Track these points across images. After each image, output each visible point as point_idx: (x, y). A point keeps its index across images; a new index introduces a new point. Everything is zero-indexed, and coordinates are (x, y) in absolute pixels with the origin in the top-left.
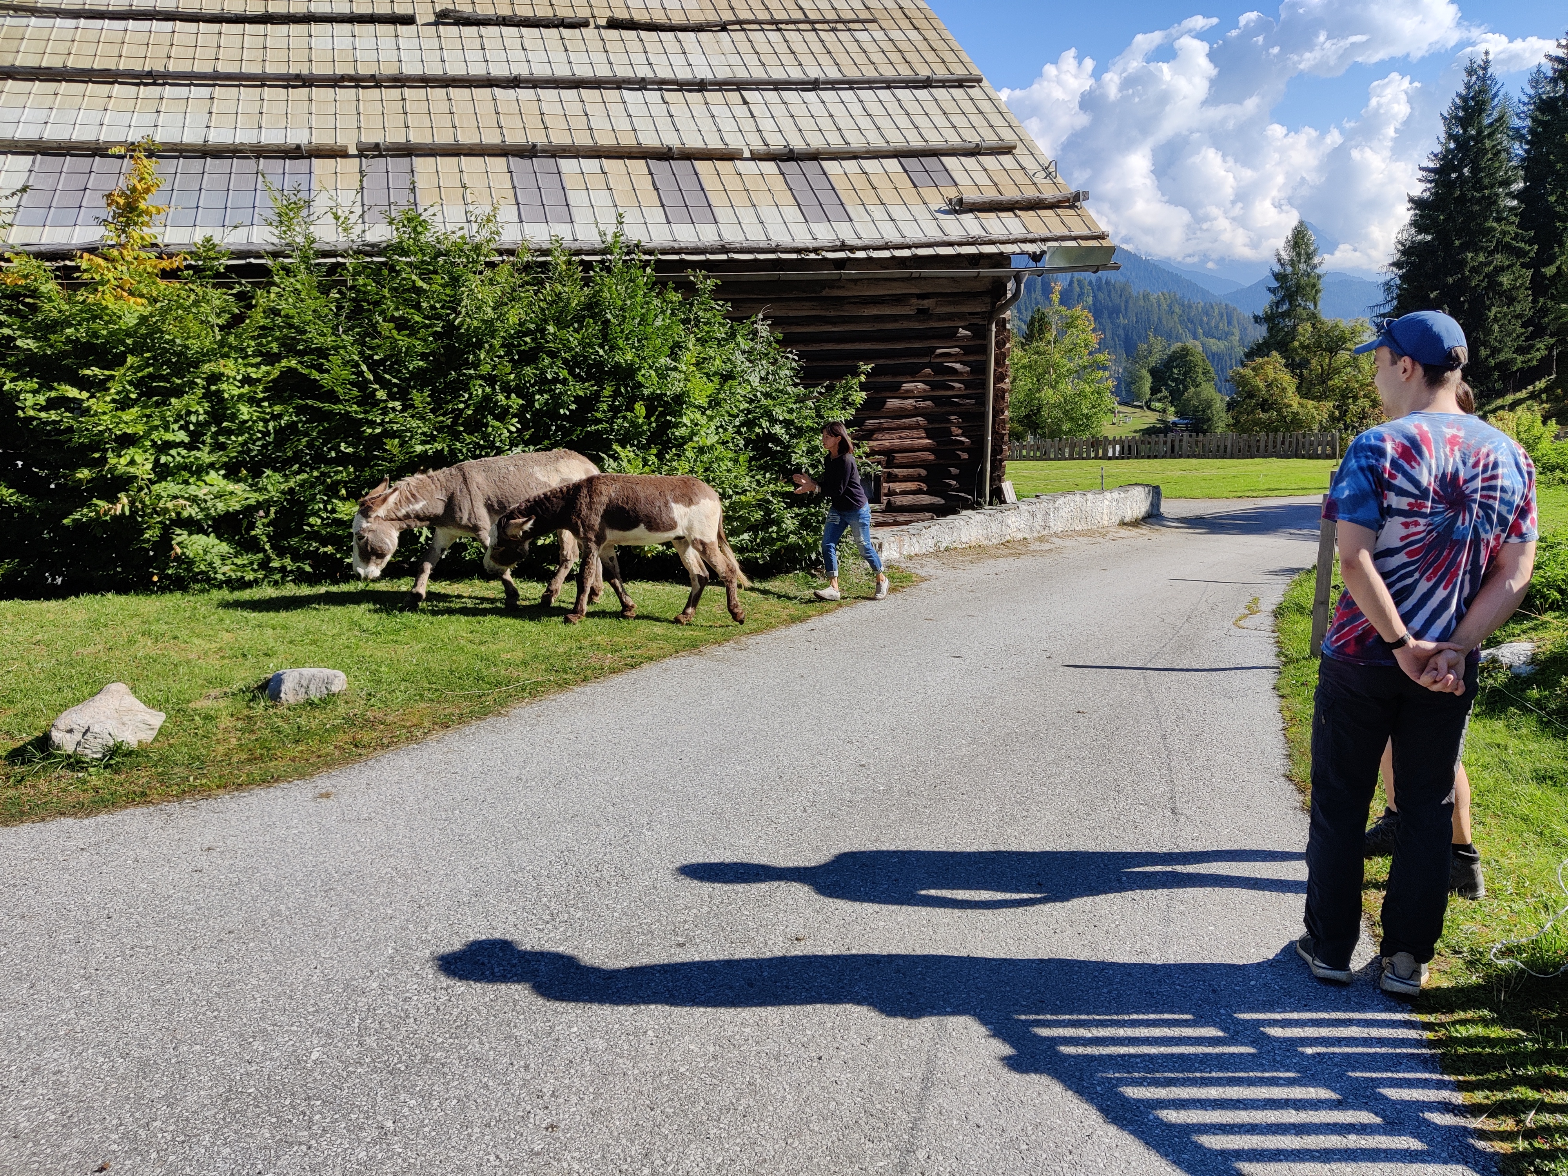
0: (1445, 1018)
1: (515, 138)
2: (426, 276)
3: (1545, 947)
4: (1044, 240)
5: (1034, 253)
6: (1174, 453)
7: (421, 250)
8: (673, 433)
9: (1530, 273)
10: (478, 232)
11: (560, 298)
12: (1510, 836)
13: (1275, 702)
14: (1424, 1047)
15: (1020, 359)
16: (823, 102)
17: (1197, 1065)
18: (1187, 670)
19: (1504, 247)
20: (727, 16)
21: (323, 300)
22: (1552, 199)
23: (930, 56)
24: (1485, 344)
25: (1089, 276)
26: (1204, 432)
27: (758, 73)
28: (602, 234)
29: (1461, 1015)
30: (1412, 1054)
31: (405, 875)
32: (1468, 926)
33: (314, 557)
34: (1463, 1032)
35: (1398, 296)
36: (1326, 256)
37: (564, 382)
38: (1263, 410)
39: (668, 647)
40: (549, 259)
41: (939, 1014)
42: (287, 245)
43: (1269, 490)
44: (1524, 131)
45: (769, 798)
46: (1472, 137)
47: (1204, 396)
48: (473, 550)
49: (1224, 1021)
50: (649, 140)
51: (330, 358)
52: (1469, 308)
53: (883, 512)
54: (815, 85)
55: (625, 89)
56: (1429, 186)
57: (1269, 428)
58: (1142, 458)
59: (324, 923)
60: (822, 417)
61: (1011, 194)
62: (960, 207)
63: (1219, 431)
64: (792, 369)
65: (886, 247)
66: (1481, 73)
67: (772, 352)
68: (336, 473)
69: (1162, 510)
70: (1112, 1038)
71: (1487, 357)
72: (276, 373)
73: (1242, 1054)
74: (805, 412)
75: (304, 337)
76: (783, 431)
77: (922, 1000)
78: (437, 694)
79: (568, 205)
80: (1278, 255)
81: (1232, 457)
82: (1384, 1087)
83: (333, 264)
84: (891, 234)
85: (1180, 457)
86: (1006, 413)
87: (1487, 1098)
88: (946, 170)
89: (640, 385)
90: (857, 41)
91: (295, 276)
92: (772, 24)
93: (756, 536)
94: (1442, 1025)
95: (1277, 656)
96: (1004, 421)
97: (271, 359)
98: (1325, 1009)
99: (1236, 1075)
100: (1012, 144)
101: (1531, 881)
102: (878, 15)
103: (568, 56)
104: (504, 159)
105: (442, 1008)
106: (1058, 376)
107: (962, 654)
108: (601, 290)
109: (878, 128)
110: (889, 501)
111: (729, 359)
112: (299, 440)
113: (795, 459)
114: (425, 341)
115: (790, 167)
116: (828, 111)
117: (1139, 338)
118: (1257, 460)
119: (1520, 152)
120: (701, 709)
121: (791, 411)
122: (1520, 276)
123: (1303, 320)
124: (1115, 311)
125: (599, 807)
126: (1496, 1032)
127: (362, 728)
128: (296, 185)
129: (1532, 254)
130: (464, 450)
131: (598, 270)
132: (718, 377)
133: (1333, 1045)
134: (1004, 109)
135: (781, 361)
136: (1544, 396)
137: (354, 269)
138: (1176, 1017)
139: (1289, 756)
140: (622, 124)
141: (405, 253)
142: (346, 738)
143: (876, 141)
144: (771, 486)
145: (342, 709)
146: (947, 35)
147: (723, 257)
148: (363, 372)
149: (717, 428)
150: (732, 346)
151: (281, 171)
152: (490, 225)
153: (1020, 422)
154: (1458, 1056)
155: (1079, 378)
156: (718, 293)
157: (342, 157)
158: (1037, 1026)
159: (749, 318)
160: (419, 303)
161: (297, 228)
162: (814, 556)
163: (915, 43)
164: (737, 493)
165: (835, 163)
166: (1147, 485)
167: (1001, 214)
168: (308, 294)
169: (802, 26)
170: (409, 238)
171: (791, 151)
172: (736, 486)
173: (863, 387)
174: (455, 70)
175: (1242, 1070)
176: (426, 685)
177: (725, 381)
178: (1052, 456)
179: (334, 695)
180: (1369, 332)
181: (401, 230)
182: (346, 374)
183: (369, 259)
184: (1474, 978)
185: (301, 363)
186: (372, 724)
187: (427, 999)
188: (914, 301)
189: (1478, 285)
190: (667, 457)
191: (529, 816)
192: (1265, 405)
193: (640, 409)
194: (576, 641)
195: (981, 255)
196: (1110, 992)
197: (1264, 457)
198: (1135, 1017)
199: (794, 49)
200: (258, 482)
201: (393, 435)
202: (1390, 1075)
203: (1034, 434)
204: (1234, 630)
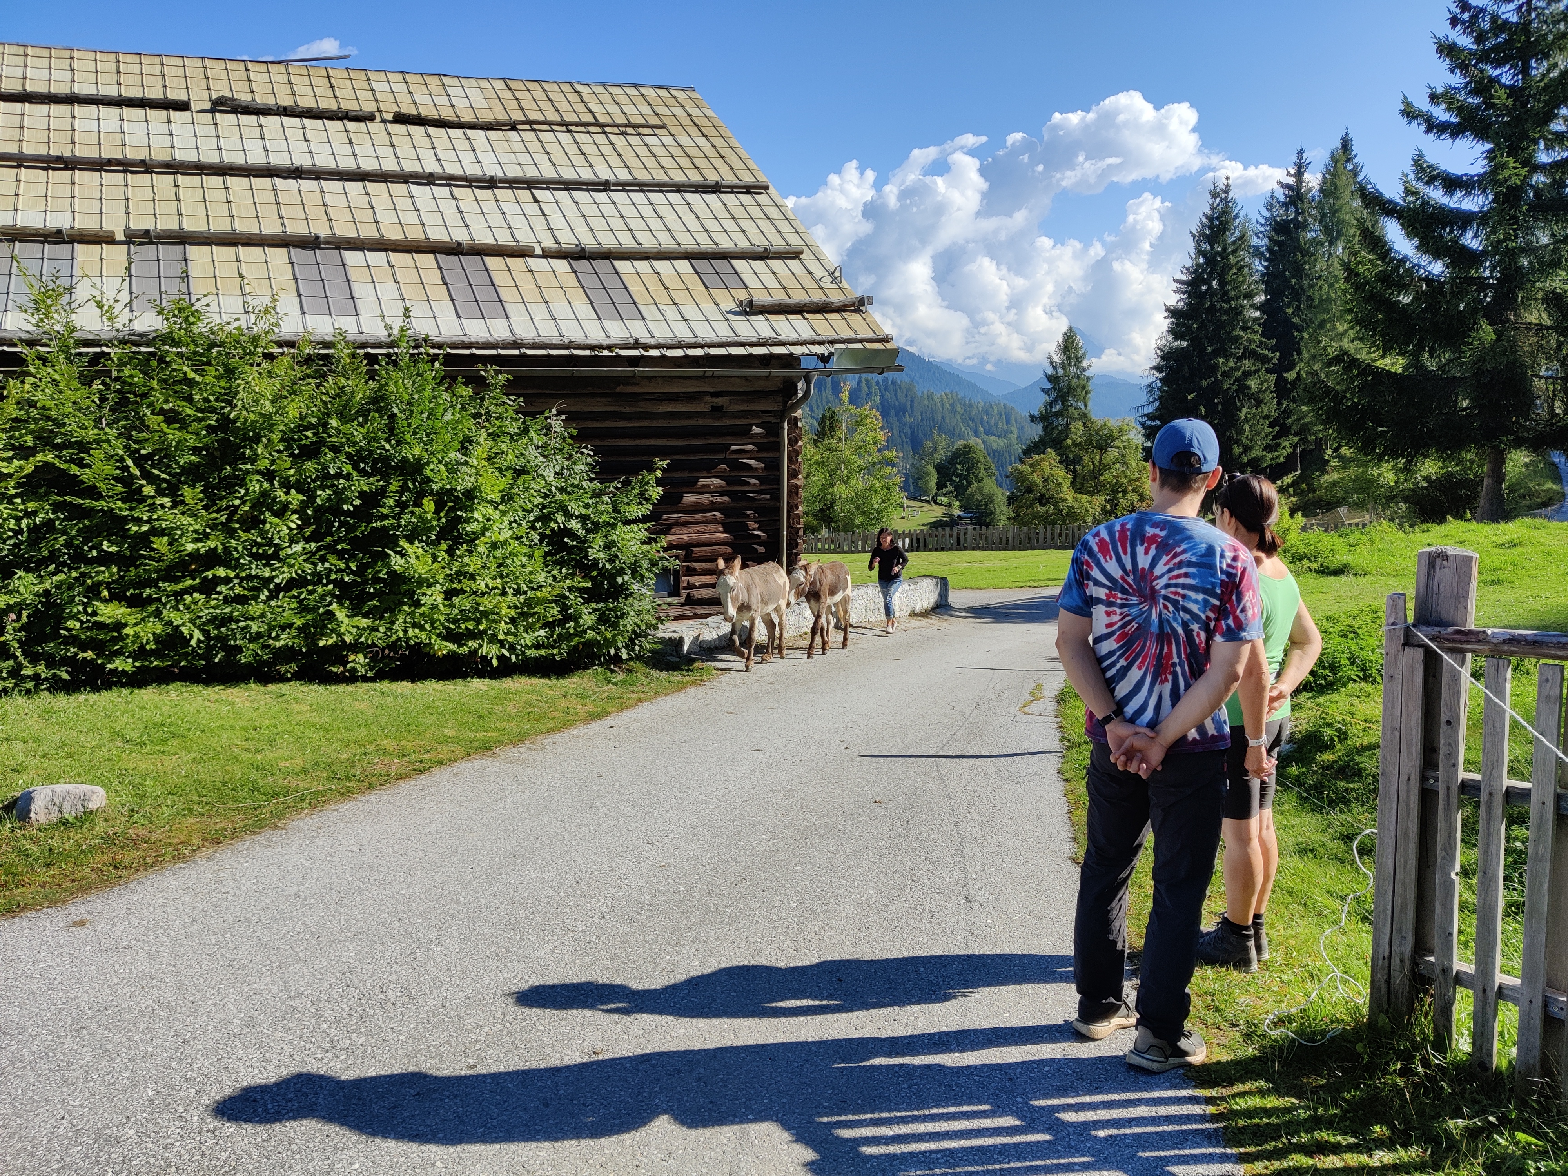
0: (1225, 1092)
1: (296, 228)
2: (200, 366)
3: (1312, 1016)
4: (832, 342)
5: (823, 354)
6: (960, 545)
7: (193, 341)
8: (464, 529)
9: (1273, 377)
10: (255, 323)
11: (343, 392)
12: (1277, 908)
13: (1060, 786)
14: (1208, 1122)
15: (813, 456)
16: (614, 203)
17: (996, 1156)
18: (977, 757)
19: (1250, 354)
20: (517, 116)
21: (84, 391)
22: (1290, 311)
23: (719, 163)
24: (1238, 442)
25: (874, 377)
26: (987, 525)
27: (549, 173)
28: (388, 327)
29: (1240, 1087)
30: (1196, 1130)
31: (169, 1007)
32: (1244, 999)
33: (70, 662)
34: (1242, 1104)
35: (1160, 398)
36: (1093, 360)
37: (348, 477)
38: (1042, 505)
39: (459, 750)
40: (332, 351)
41: (741, 1122)
42: (44, 333)
43: (1049, 580)
44: (1263, 249)
45: (566, 905)
46: (1218, 253)
47: (986, 491)
48: (249, 653)
49: (1021, 1109)
50: (437, 235)
51: (91, 452)
52: (1223, 409)
53: (682, 605)
54: (605, 186)
55: (413, 183)
56: (1183, 296)
57: (1047, 521)
58: (930, 550)
59: (74, 1067)
60: (619, 512)
61: (799, 297)
62: (750, 309)
63: (1001, 523)
64: (587, 464)
65: (679, 346)
66: (1223, 196)
67: (567, 447)
68: (97, 573)
69: (950, 600)
70: (914, 1135)
71: (1241, 454)
72: (30, 468)
73: (1039, 1142)
74: (601, 508)
75: (63, 430)
76: (579, 525)
77: (724, 1108)
78: (207, 808)
79: (353, 298)
80: (1050, 358)
81: (1013, 549)
82: (1173, 1165)
83: (96, 353)
84: (683, 334)
85: (966, 549)
86: (800, 508)
87: (1267, 1168)
88: (737, 273)
89: (429, 480)
90: (647, 145)
91: (53, 366)
92: (562, 125)
93: (553, 632)
94: (1223, 1099)
95: (1061, 740)
96: (798, 516)
97: (24, 453)
98: (1115, 1091)
99: (1034, 1163)
100: (799, 249)
101: (1298, 951)
102: (666, 121)
103: (353, 149)
104: (285, 250)
105: (207, 1153)
106: (849, 472)
107: (762, 747)
108: (387, 384)
109: (669, 230)
110: (688, 595)
111: (522, 454)
112: (55, 539)
113: (592, 554)
114: (197, 434)
115: (582, 265)
116: (619, 211)
117: (925, 435)
118: (1037, 552)
119: (1261, 268)
120: (495, 814)
121: (587, 506)
122: (1266, 380)
123: (1075, 419)
124: (901, 410)
125: (384, 924)
126: (1272, 1102)
127: (122, 848)
128: (54, 272)
129: (1275, 361)
130: (240, 548)
131: (383, 363)
132: (511, 472)
133: (1124, 1126)
134: (791, 216)
135: (576, 456)
136: (1291, 490)
137: (119, 359)
138: (975, 1108)
139: (1074, 839)
140: (410, 218)
141: (176, 343)
142: (105, 859)
143: (667, 243)
144: (568, 581)
145: (100, 828)
146: (734, 143)
147: (516, 352)
148: (128, 467)
149: (511, 523)
150: (525, 441)
151: (40, 256)
152: (269, 316)
153: (815, 516)
154: (1239, 1129)
155: (869, 474)
156: (510, 388)
157: (108, 243)
158: (839, 1128)
159: (542, 413)
160: (191, 395)
161: (56, 316)
162: (612, 652)
163: (704, 149)
164: (533, 589)
165: (627, 262)
166: (935, 577)
167: (790, 317)
168: (68, 385)
169: (591, 129)
170: (180, 329)
171: (583, 249)
172: (531, 582)
173: (659, 482)
174: (233, 157)
175: (1039, 1159)
176: (196, 798)
177: (519, 476)
178: (846, 549)
179: (91, 812)
180: (1135, 431)
181: (172, 320)
182: (110, 469)
183: (134, 349)
184: (1250, 1050)
185: (60, 457)
186: (134, 843)
187: (191, 1143)
188: (708, 399)
189: (1229, 388)
190: (458, 552)
191: (308, 936)
192: (1043, 500)
193: (429, 504)
194: (360, 746)
195: (772, 356)
196: (910, 1087)
197: (1043, 549)
198: (935, 1111)
199: (585, 151)
200: (9, 584)
201: (162, 533)
202: (1177, 1152)
203: (829, 527)
204: (1021, 717)
